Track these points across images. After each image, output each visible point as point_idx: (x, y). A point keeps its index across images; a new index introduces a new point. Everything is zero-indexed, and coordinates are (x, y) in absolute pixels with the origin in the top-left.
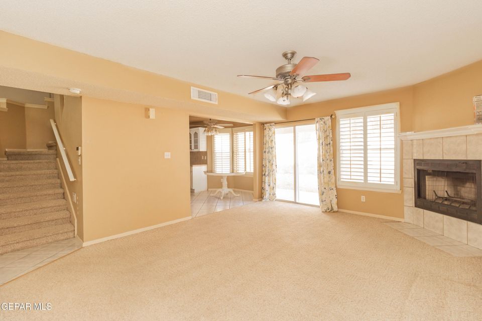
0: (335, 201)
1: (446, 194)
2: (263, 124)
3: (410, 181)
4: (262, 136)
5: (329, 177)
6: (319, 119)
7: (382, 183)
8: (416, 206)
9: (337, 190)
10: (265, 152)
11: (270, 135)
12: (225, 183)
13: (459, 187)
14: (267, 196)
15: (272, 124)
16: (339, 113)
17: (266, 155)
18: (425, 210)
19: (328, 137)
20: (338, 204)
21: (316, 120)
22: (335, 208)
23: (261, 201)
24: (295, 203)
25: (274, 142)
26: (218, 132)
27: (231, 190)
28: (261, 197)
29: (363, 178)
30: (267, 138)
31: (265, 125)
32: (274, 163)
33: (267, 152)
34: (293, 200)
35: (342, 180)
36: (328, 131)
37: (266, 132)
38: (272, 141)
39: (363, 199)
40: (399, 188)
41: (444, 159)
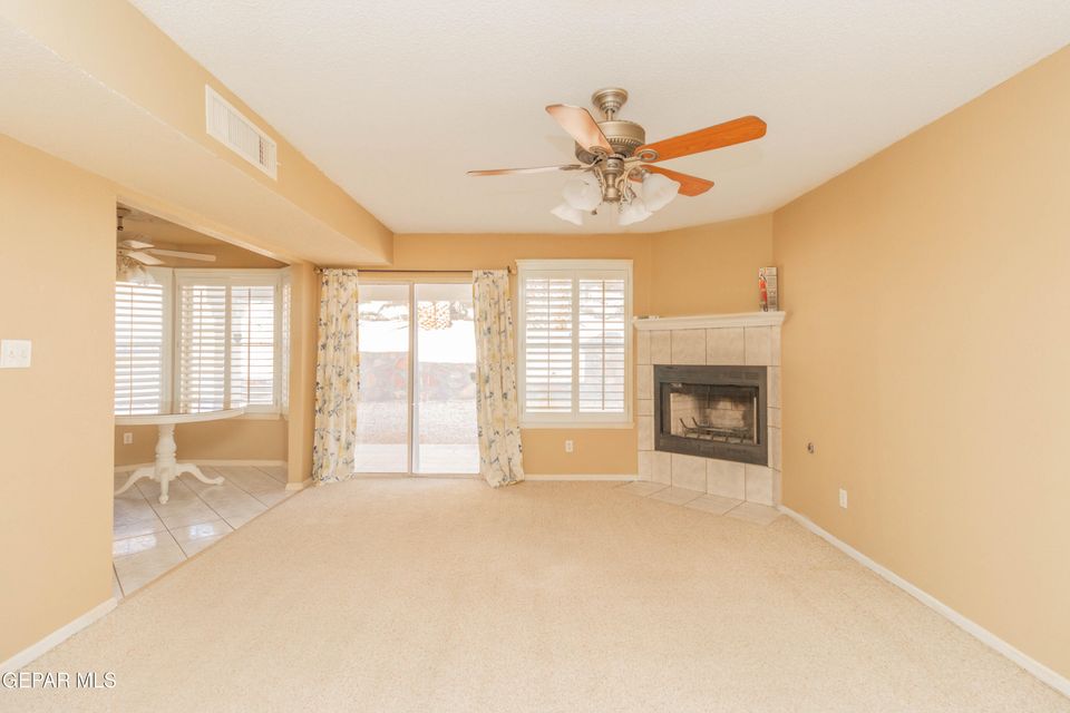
0: (518, 458)
1: (692, 422)
2: (319, 269)
3: (648, 406)
4: (316, 302)
5: (505, 406)
6: (481, 272)
7: (606, 410)
8: (656, 449)
9: (523, 433)
10: (324, 346)
11: (343, 301)
12: (167, 446)
13: (708, 411)
14: (331, 468)
15: (349, 272)
16: (524, 265)
17: (327, 356)
18: (674, 455)
19: (502, 317)
20: (524, 464)
21: (475, 274)
22: (520, 474)
23: (312, 485)
24: (411, 476)
25: (353, 319)
26: (150, 277)
27: (190, 467)
28: (311, 474)
29: (569, 404)
30: (333, 309)
31: (326, 272)
32: (352, 377)
33: (331, 348)
34: (404, 468)
35: (528, 410)
36: (501, 301)
37: (328, 292)
38: (349, 316)
39: (569, 446)
40: (631, 420)
41: (708, 364)
